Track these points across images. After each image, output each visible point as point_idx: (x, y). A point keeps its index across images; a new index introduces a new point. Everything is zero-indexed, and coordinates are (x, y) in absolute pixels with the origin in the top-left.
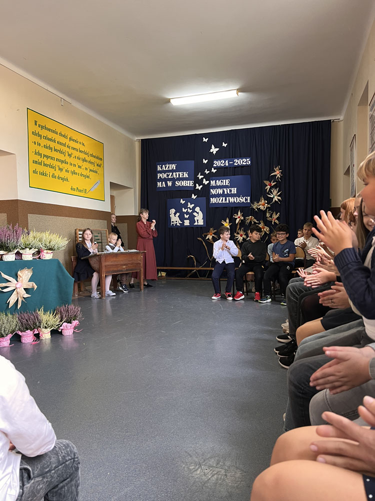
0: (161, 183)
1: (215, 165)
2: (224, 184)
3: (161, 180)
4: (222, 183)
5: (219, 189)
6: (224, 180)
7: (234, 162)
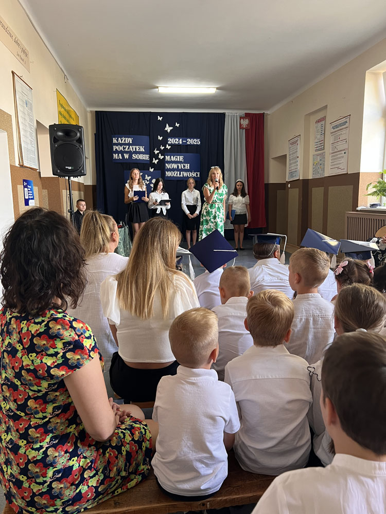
0: (117, 155)
1: (169, 143)
3: (117, 152)
4: (177, 159)
5: (174, 164)
6: (179, 157)
7: (187, 141)
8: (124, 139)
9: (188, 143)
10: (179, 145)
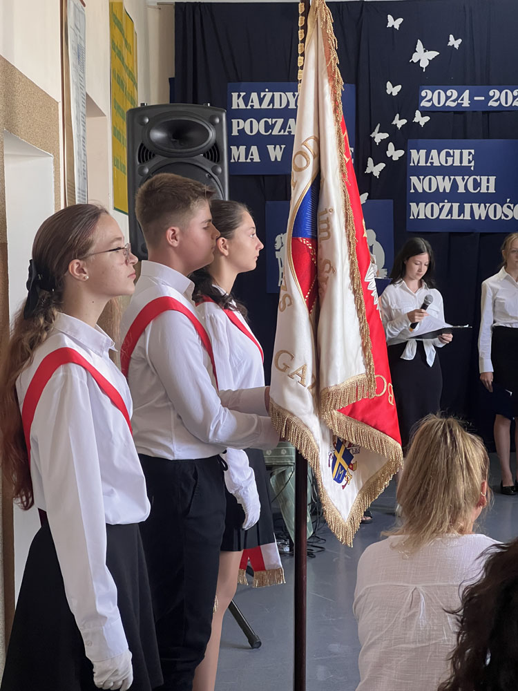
0: (242, 148)
1: (424, 104)
2: (457, 163)
3: (245, 140)
4: (450, 159)
5: (440, 178)
6: (457, 152)
7: (489, 98)
8: (269, 95)
9: (491, 103)
10: (459, 112)
